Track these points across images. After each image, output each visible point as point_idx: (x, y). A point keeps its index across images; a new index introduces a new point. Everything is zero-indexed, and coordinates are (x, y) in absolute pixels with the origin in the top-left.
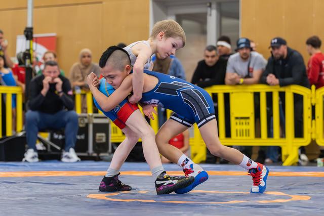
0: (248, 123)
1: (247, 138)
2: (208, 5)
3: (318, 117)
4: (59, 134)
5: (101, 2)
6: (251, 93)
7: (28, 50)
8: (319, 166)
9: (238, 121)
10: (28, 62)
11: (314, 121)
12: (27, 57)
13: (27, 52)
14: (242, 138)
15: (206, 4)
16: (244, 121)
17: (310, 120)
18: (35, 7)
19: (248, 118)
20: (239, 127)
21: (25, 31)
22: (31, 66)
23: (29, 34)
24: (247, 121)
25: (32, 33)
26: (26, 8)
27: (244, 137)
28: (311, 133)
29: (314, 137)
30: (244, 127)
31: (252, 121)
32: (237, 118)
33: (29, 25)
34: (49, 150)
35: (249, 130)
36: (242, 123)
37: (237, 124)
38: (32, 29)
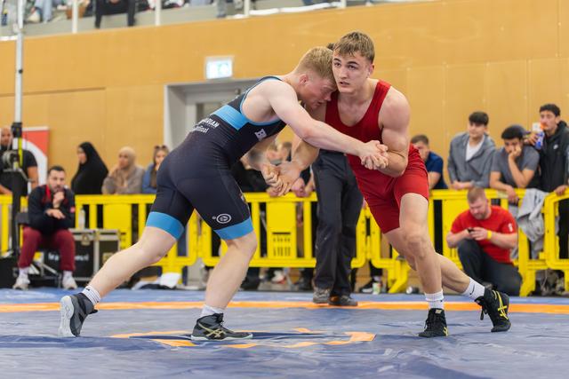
0: (289, 240)
1: (287, 257)
2: (237, 91)
3: (374, 233)
4: (55, 254)
5: (103, 88)
6: (293, 202)
7: (17, 150)
8: (375, 293)
9: (276, 237)
10: (16, 166)
11: (368, 237)
12: (15, 159)
13: (15, 153)
14: (279, 257)
15: (233, 90)
16: (283, 237)
17: (364, 236)
18: (24, 94)
19: (288, 233)
20: (277, 245)
21: (13, 127)
22: (21, 170)
23: (18, 130)
24: (288, 237)
25: (20, 129)
26: (14, 95)
27: (284, 257)
28: (366, 253)
29: (369, 257)
30: (284, 245)
31: (293, 237)
32: (275, 233)
33: (18, 119)
34: (43, 274)
35: (289, 249)
36: (282, 240)
37: (274, 240)
38: (20, 124)
